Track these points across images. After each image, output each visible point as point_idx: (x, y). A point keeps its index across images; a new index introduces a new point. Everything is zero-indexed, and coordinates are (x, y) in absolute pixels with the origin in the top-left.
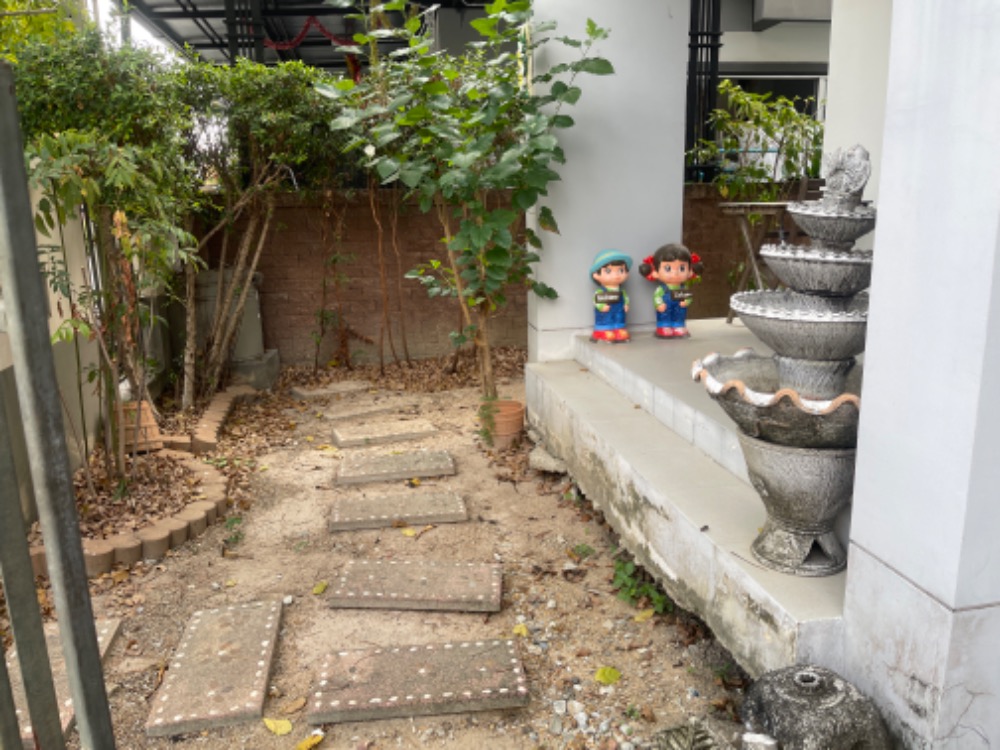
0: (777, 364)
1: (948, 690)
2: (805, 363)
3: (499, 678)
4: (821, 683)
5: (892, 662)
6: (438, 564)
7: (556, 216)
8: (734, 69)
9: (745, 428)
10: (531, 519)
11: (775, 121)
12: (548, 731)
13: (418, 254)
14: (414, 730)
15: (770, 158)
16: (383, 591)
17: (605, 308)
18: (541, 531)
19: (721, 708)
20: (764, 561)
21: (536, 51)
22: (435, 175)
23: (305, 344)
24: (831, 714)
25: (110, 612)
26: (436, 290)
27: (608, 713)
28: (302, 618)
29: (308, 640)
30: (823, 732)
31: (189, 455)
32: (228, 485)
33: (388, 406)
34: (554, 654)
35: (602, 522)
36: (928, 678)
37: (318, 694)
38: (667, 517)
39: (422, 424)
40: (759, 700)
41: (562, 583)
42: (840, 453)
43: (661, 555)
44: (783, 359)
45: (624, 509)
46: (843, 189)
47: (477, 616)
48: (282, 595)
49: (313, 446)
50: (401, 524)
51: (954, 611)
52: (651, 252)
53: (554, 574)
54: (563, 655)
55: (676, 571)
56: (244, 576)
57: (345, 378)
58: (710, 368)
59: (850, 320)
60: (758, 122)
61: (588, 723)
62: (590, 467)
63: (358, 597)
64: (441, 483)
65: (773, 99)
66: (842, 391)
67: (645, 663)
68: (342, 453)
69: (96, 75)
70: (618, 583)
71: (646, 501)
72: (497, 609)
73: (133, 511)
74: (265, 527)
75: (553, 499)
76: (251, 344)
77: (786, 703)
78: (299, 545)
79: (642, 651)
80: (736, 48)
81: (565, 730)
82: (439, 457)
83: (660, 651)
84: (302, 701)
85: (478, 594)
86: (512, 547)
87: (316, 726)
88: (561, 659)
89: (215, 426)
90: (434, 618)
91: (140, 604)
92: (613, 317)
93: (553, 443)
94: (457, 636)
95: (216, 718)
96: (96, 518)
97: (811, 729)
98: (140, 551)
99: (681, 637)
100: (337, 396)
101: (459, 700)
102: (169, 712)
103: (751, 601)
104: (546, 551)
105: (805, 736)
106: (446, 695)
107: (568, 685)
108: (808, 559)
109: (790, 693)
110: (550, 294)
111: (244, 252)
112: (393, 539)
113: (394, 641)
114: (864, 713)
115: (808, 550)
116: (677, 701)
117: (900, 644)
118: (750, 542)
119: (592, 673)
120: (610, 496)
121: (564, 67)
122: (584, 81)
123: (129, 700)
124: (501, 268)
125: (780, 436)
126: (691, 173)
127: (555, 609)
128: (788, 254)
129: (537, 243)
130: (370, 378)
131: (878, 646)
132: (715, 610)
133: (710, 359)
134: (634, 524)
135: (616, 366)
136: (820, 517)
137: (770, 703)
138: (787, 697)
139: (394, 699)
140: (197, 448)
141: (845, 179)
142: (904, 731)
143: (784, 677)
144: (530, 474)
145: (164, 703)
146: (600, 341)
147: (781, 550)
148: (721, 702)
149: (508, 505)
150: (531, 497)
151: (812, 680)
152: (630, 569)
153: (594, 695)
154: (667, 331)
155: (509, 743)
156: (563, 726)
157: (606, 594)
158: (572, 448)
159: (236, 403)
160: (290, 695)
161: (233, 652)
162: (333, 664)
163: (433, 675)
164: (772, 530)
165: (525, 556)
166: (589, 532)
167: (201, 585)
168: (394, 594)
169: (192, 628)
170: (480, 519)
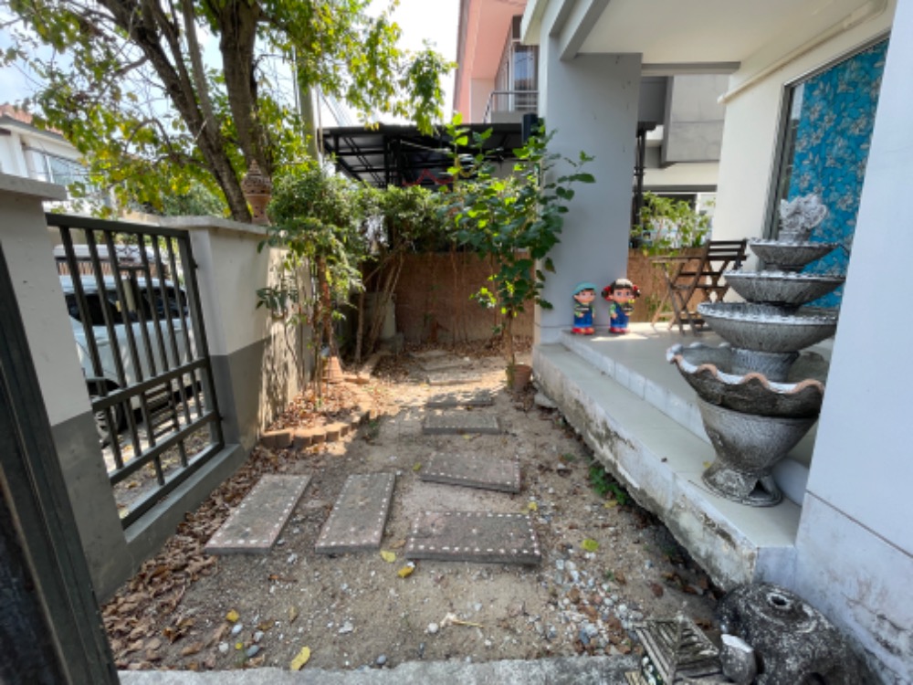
0: (733, 354)
3: (522, 542)
4: (792, 607)
5: (853, 596)
6: (483, 459)
7: (555, 263)
8: (650, 188)
9: (708, 398)
10: (537, 434)
11: (678, 214)
12: (554, 581)
14: (468, 571)
15: (673, 235)
16: (452, 473)
17: (581, 315)
18: (542, 442)
19: (670, 579)
20: (715, 490)
21: (547, 172)
23: (416, 330)
24: (808, 639)
25: (308, 470)
27: (593, 573)
28: (406, 485)
29: (409, 500)
30: (804, 656)
31: (355, 385)
33: (457, 364)
34: (554, 525)
35: (581, 440)
36: (902, 623)
37: (412, 539)
38: (632, 447)
39: (473, 375)
40: (735, 610)
41: (557, 475)
42: (790, 421)
43: (626, 470)
44: (739, 351)
45: (598, 436)
46: (799, 228)
47: (506, 495)
48: (396, 469)
50: (462, 432)
53: (551, 470)
54: (560, 526)
55: (638, 483)
56: (378, 456)
57: (436, 349)
60: (666, 215)
61: (580, 579)
62: (574, 408)
63: (438, 475)
64: (484, 409)
66: (804, 376)
67: (614, 538)
68: (431, 388)
70: (593, 481)
71: (616, 435)
72: (518, 491)
73: (324, 415)
74: (391, 427)
75: (547, 423)
76: (390, 330)
77: (763, 621)
78: (405, 439)
79: (612, 529)
80: (651, 177)
81: (565, 583)
82: (483, 394)
83: (622, 530)
84: (402, 542)
85: (507, 481)
86: (526, 451)
87: (410, 560)
88: (559, 529)
89: (370, 371)
90: (481, 493)
91: (322, 466)
92: (585, 320)
93: (549, 391)
94: (495, 508)
95: (353, 546)
96: (306, 417)
97: (791, 650)
98: (326, 437)
99: (638, 523)
100: (431, 358)
101: (497, 555)
102: (329, 539)
103: (707, 519)
104: (545, 454)
105: (786, 656)
106: (490, 550)
107: (565, 548)
108: (752, 494)
109: (766, 612)
110: (547, 306)
112: (459, 441)
113: (457, 506)
114: (838, 643)
115: (752, 487)
116: (639, 570)
117: (865, 585)
118: (701, 473)
119: (580, 541)
120: (588, 426)
121: (564, 179)
123: (310, 527)
125: (741, 406)
127: (554, 494)
129: (541, 278)
130: (447, 349)
131: (836, 579)
132: (672, 517)
133: (675, 348)
134: (605, 447)
135: (588, 349)
137: (746, 616)
138: (762, 615)
139: (457, 549)
140: (359, 382)
141: (801, 220)
144: (534, 408)
145: (327, 533)
146: (577, 334)
147: (730, 484)
148: (670, 575)
149: (522, 425)
150: (536, 422)
152: (601, 474)
153: (582, 558)
154: (617, 329)
155: (529, 587)
156: (563, 579)
157: (584, 487)
158: (562, 396)
159: (382, 359)
160: (397, 535)
161: (367, 504)
162: (421, 520)
163: (480, 534)
164: (722, 469)
165: (534, 458)
166: (571, 446)
167: (354, 459)
168: (458, 477)
169: (347, 486)
170: (507, 433)
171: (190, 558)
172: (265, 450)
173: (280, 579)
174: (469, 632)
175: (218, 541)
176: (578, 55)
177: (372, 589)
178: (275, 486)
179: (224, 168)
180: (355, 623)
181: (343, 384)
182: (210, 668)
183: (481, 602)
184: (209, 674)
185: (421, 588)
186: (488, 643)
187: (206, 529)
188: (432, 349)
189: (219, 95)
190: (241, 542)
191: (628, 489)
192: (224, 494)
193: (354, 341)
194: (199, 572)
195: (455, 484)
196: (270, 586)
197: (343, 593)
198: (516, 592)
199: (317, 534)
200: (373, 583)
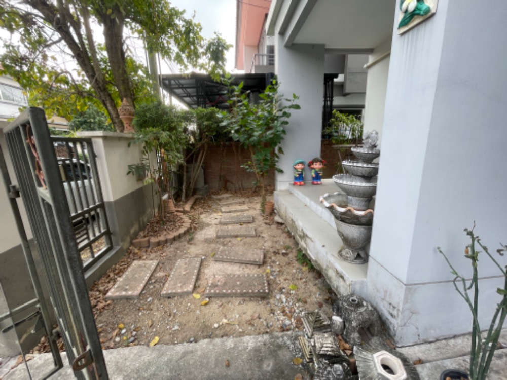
0: (347, 198)
1: (403, 311)
2: (356, 198)
3: (260, 287)
4: (358, 302)
5: (383, 297)
6: (246, 249)
7: (283, 150)
8: (337, 107)
9: (336, 217)
10: (274, 236)
11: (349, 122)
12: (274, 304)
13: (246, 159)
14: (234, 301)
15: (348, 132)
16: (230, 257)
17: (297, 176)
18: (276, 240)
19: (327, 300)
20: (341, 258)
21: (278, 103)
22: (248, 139)
23: (215, 184)
24: (362, 314)
25: (156, 258)
26: (248, 170)
27: (292, 299)
28: (207, 263)
29: (208, 270)
30: (359, 320)
31: (182, 214)
32: (191, 223)
33: (237, 201)
34: (278, 279)
35: (294, 238)
36: (396, 305)
37: (208, 288)
38: (312, 241)
39: (245, 207)
40: (338, 306)
41: (282, 257)
42: (367, 227)
43: (310, 252)
44: (349, 196)
45: (300, 236)
46: (369, 144)
47: (256, 266)
48: (202, 256)
49: (215, 212)
50: (236, 236)
51: (405, 285)
52: (311, 160)
53: (279, 254)
54: (280, 279)
55: (314, 257)
56: (193, 250)
57: (226, 193)
58: (326, 199)
59: (371, 185)
60: (344, 122)
61: (286, 302)
62: (291, 223)
63: (223, 258)
64: (249, 225)
65: (348, 115)
66: (368, 208)
67: (305, 284)
68: (222, 215)
69: (160, 112)
70: (298, 258)
71: (307, 236)
72: (261, 264)
73: (165, 230)
74: (200, 235)
75: (280, 231)
76: (201, 184)
77: (346, 308)
78: (208, 241)
79: (304, 280)
80: (338, 101)
82: (249, 217)
83: (310, 280)
84: (203, 289)
85: (256, 259)
86: (268, 245)
87: (207, 297)
88: (279, 281)
89: (190, 206)
90: (244, 266)
91: (164, 256)
92: (300, 178)
93: (281, 214)
94: (250, 272)
95: (180, 292)
96: (156, 231)
97: (354, 318)
98: (166, 241)
99: (317, 276)
100: (223, 198)
101: (248, 293)
102: (168, 289)
103: (337, 271)
104: (277, 246)
105: (353, 321)
106: (244, 291)
107: (281, 289)
108: (356, 259)
109: (348, 305)
110: (281, 171)
111: (199, 159)
112: (234, 241)
113: (232, 272)
114: (373, 315)
115: (356, 256)
116: (314, 297)
117: (386, 292)
118: (337, 251)
119: (288, 286)
120: (296, 232)
121: (286, 107)
122: (292, 111)
123: (158, 285)
124: (267, 164)
125: (347, 221)
126: (323, 136)
127: (279, 265)
128: (351, 164)
129: (278, 157)
130: (232, 193)
131: (378, 291)
132: (326, 272)
133: (326, 195)
134: (303, 241)
135: (300, 193)
136: (360, 246)
137: (341, 307)
138: (346, 306)
139: (229, 291)
140: (184, 212)
141: (370, 141)
142: (387, 320)
143: (346, 299)
144: (274, 223)
145: (167, 287)
146: (296, 185)
147: (347, 255)
148: (327, 298)
149: (267, 232)
150: (274, 230)
151: (355, 301)
152: (301, 254)
153: (289, 293)
154: (315, 182)
155: (263, 306)
156: (278, 303)
157: (294, 261)
158: (286, 217)
159: (196, 200)
160: (201, 287)
161: (187, 273)
162: (213, 279)
163: (241, 284)
164: (344, 249)
165: (271, 248)
166: (290, 241)
167: (181, 252)
168: (233, 258)
169: (177, 265)
170: (259, 236)
171: (98, 302)
172: (134, 248)
173: (144, 309)
174: (232, 327)
175: (112, 293)
176: (293, 44)
177: (189, 311)
178: (140, 266)
179: (107, 99)
180: (179, 326)
181: (176, 213)
182: (112, 348)
183: (239, 314)
184: (111, 350)
185: (212, 309)
186: (241, 330)
187: (105, 288)
188: (224, 194)
189: (103, 57)
190: (124, 293)
191: (311, 261)
192: (113, 271)
193: (181, 190)
194: (103, 308)
195: (232, 262)
196: (139, 313)
197: (175, 313)
198: (256, 309)
199: (162, 288)
200: (189, 308)
